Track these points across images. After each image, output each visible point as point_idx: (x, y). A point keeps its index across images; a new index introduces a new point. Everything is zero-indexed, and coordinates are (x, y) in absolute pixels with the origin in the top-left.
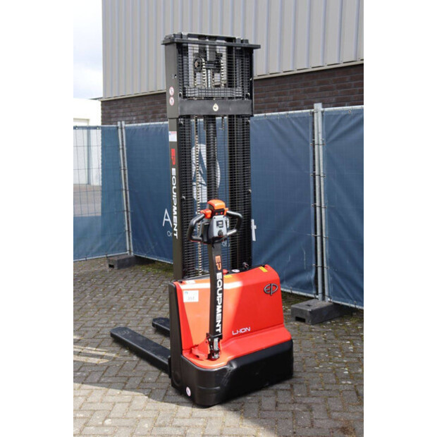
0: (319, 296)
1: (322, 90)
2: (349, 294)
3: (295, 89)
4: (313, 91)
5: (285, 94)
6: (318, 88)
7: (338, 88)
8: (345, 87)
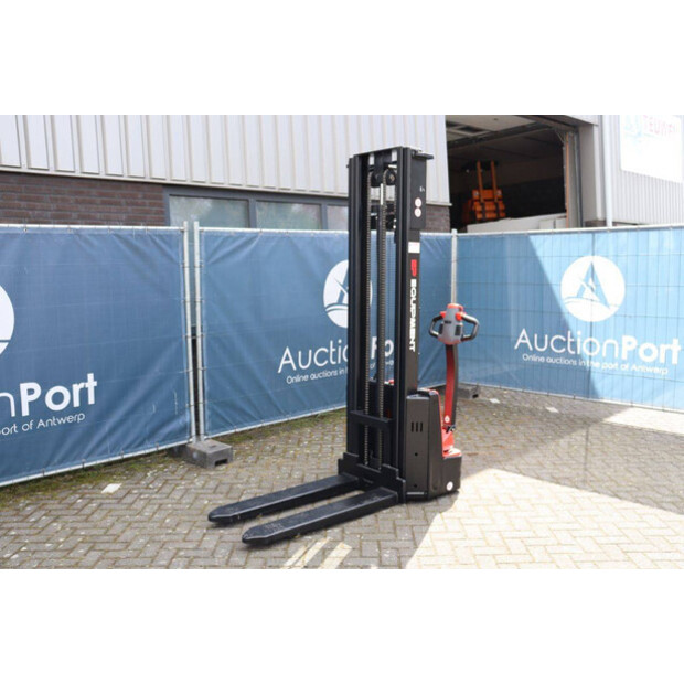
0: (193, 440)
1: (104, 203)
2: (229, 420)
3: (59, 196)
4: (91, 202)
5: (38, 199)
6: (99, 200)
7: (128, 204)
8: (137, 204)
